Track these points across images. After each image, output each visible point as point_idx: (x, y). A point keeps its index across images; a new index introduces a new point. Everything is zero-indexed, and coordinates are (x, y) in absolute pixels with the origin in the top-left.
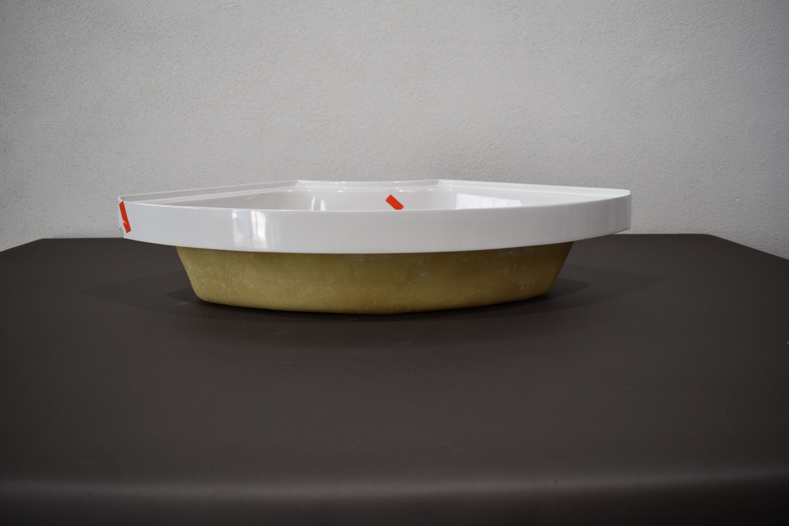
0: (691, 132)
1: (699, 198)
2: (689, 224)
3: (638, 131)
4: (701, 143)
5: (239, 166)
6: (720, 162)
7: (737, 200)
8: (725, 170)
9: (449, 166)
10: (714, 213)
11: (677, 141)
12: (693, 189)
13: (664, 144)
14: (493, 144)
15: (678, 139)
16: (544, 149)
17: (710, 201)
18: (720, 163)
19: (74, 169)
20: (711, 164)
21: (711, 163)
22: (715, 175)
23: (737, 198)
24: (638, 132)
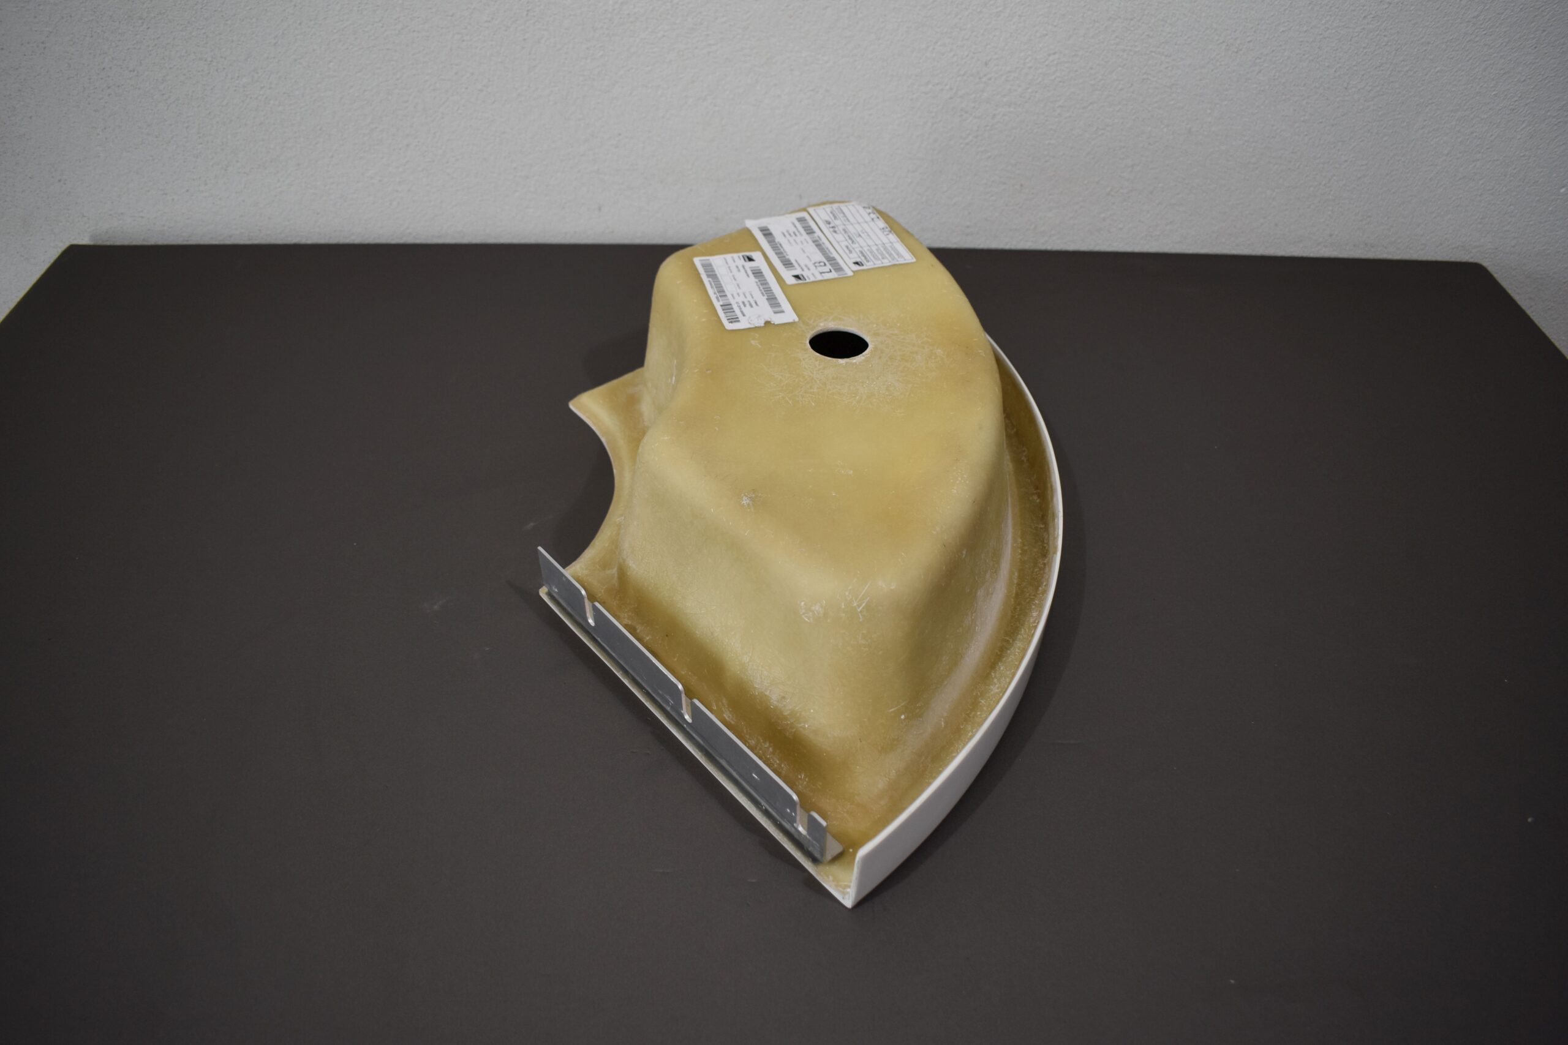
0: (1504, 44)
1: (1482, 184)
2: (1446, 234)
3: (1385, 36)
4: (1521, 68)
5: (481, 91)
6: (1549, 111)
7: (1563, 190)
8: (1556, 127)
9: (951, 98)
10: (1506, 214)
11: (1468, 61)
12: (1475, 165)
13: (1436, 67)
14: (1054, 54)
15: (1471, 58)
16: (1167, 68)
17: (1505, 189)
18: (1549, 114)
19: (109, 95)
20: (1529, 114)
21: (1529, 112)
22: (1530, 138)
23: (1563, 187)
24: (1386, 39)
